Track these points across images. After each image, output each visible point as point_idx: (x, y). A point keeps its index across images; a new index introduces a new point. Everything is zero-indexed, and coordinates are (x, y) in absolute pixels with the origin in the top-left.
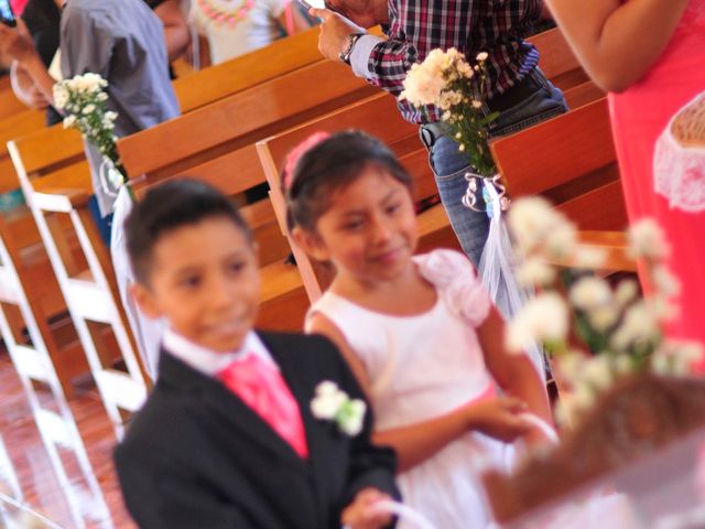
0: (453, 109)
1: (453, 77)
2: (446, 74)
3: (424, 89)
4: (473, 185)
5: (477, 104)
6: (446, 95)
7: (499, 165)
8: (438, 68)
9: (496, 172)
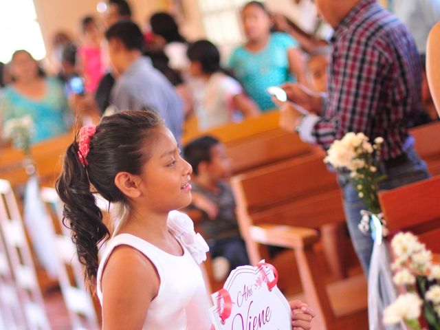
0: (359, 171)
1: (360, 151)
2: (356, 149)
3: (342, 157)
4: (365, 218)
5: (373, 169)
6: (355, 162)
7: (383, 208)
8: (351, 145)
9: (381, 212)
